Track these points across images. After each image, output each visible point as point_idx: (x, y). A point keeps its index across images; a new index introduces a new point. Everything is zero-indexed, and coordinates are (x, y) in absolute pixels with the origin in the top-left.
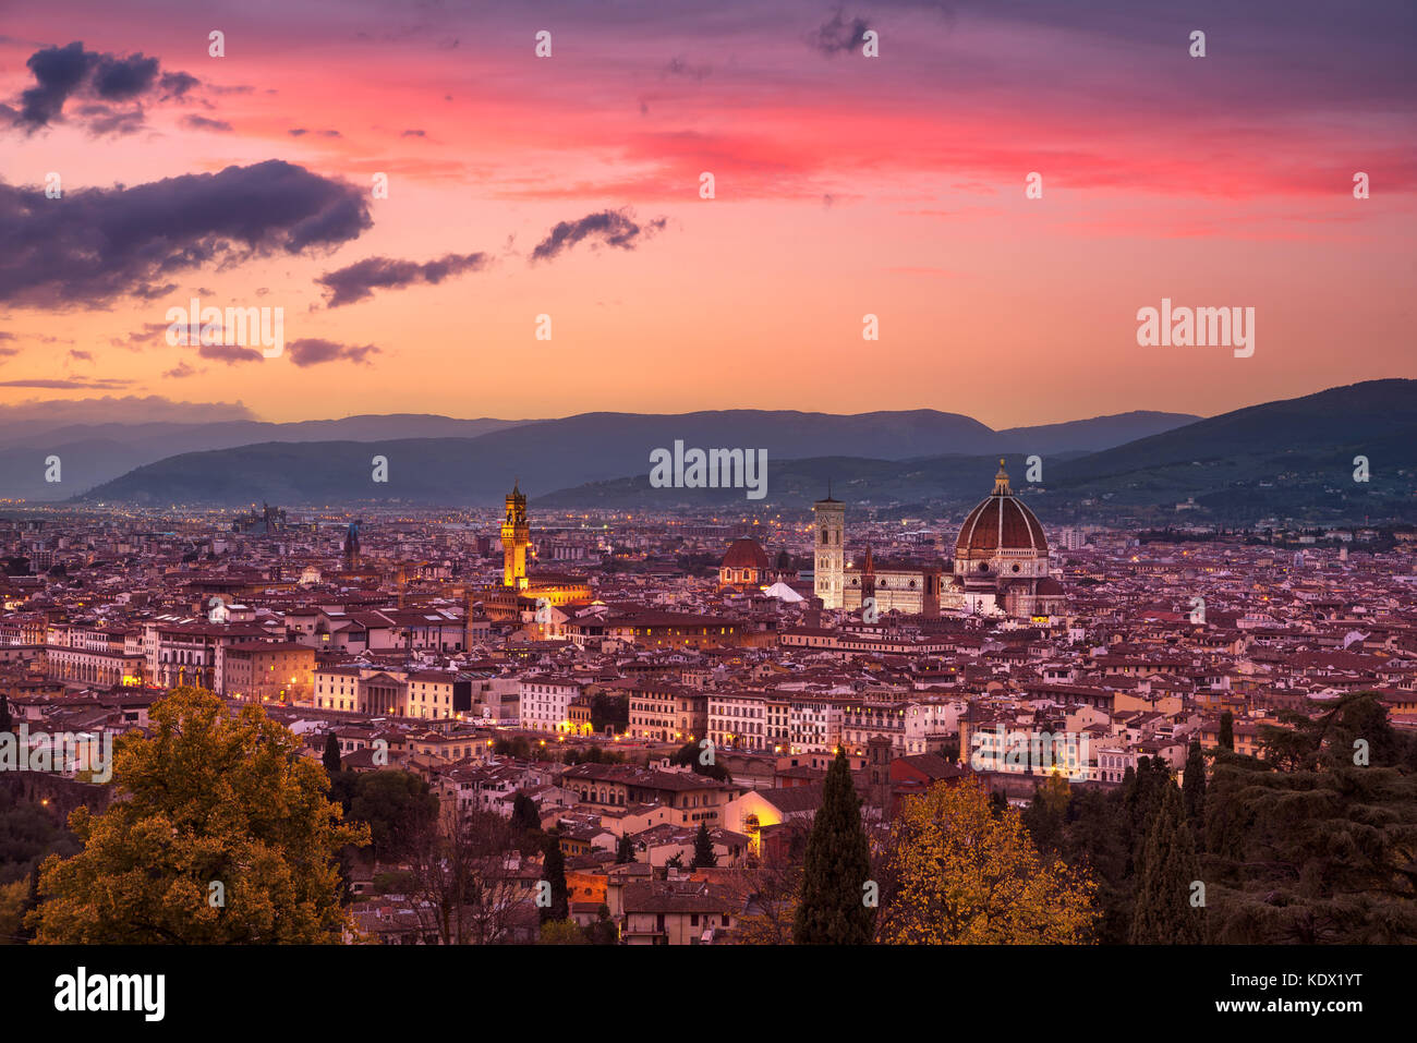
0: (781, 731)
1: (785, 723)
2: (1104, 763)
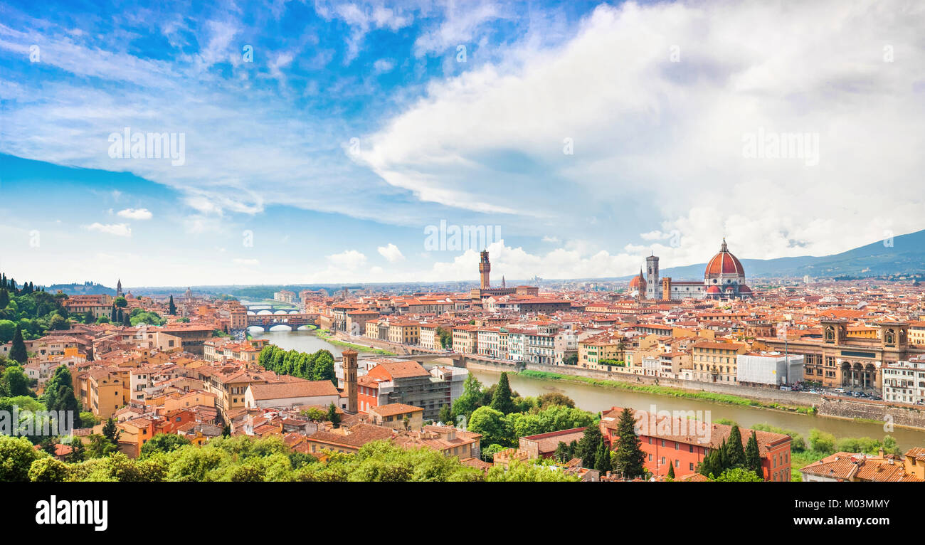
0: (505, 347)
1: (506, 344)
2: (645, 365)
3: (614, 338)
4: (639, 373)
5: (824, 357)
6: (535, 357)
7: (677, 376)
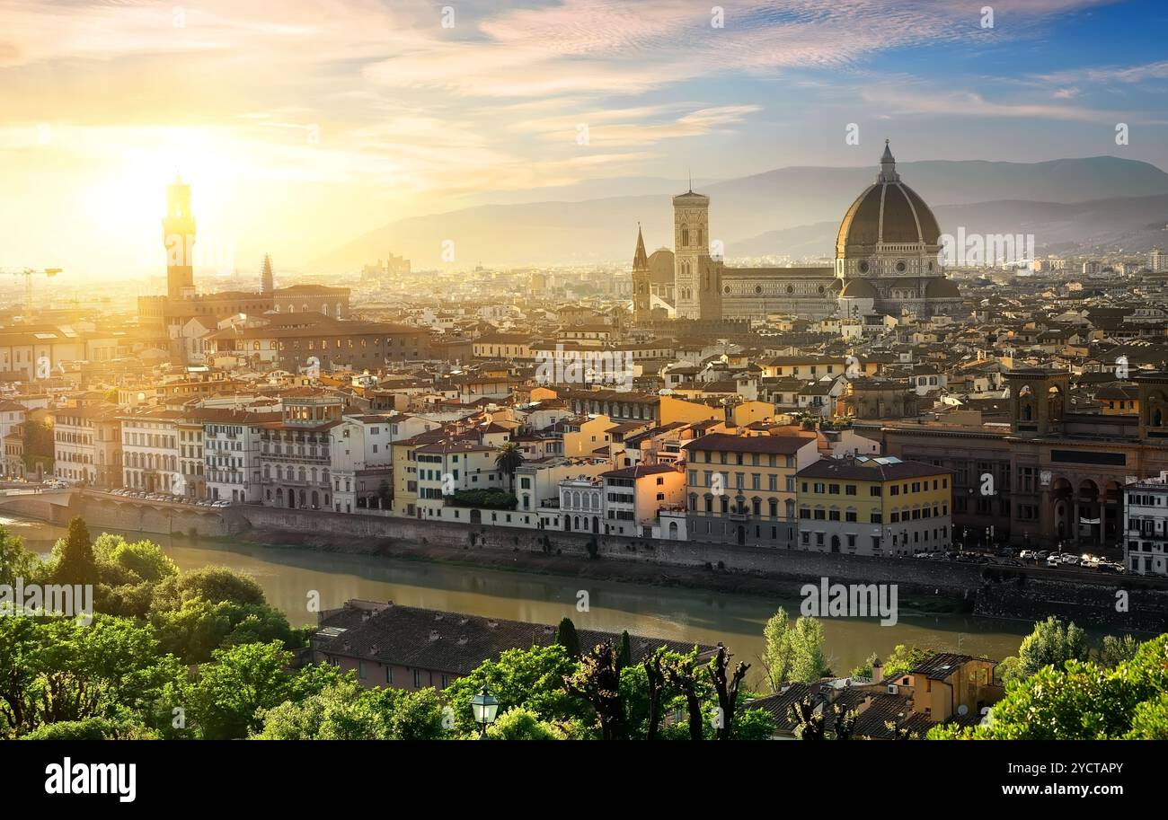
0: (196, 465)
1: (200, 456)
2: (567, 503)
3: (494, 428)
4: (551, 527)
5: (1013, 466)
6: (279, 491)
7: (647, 530)
